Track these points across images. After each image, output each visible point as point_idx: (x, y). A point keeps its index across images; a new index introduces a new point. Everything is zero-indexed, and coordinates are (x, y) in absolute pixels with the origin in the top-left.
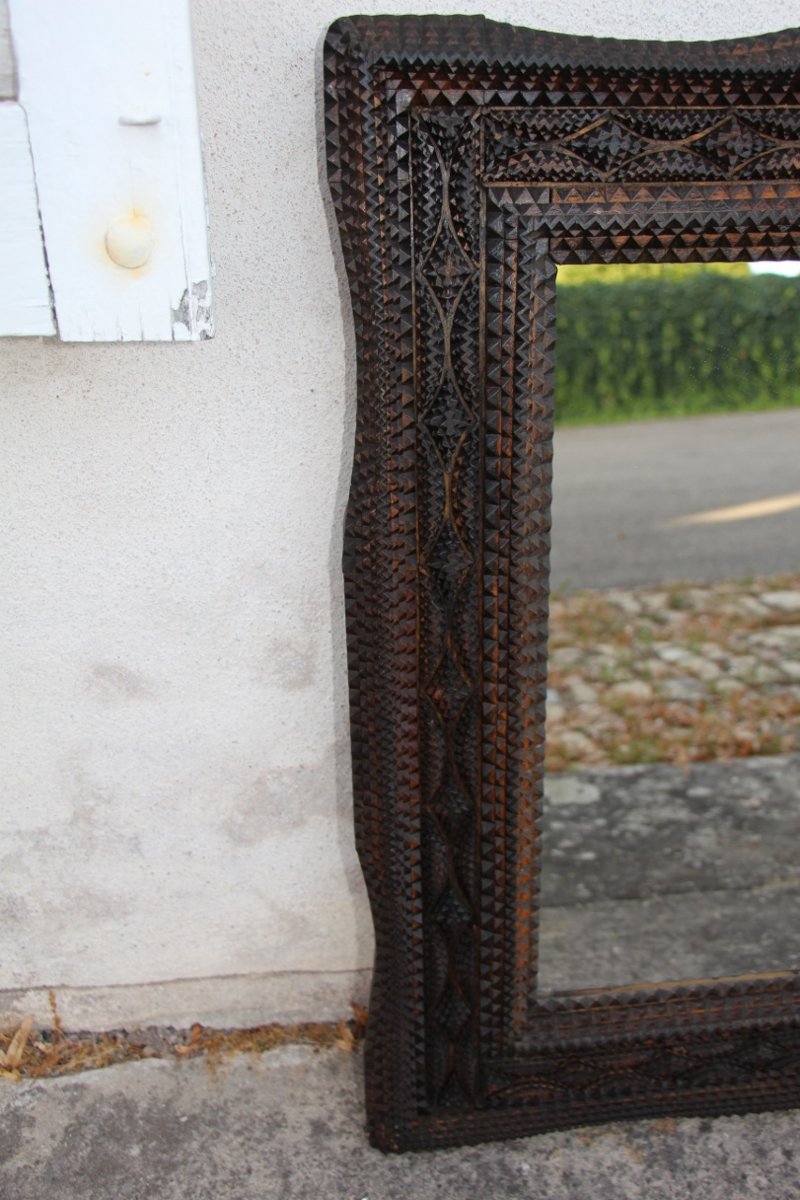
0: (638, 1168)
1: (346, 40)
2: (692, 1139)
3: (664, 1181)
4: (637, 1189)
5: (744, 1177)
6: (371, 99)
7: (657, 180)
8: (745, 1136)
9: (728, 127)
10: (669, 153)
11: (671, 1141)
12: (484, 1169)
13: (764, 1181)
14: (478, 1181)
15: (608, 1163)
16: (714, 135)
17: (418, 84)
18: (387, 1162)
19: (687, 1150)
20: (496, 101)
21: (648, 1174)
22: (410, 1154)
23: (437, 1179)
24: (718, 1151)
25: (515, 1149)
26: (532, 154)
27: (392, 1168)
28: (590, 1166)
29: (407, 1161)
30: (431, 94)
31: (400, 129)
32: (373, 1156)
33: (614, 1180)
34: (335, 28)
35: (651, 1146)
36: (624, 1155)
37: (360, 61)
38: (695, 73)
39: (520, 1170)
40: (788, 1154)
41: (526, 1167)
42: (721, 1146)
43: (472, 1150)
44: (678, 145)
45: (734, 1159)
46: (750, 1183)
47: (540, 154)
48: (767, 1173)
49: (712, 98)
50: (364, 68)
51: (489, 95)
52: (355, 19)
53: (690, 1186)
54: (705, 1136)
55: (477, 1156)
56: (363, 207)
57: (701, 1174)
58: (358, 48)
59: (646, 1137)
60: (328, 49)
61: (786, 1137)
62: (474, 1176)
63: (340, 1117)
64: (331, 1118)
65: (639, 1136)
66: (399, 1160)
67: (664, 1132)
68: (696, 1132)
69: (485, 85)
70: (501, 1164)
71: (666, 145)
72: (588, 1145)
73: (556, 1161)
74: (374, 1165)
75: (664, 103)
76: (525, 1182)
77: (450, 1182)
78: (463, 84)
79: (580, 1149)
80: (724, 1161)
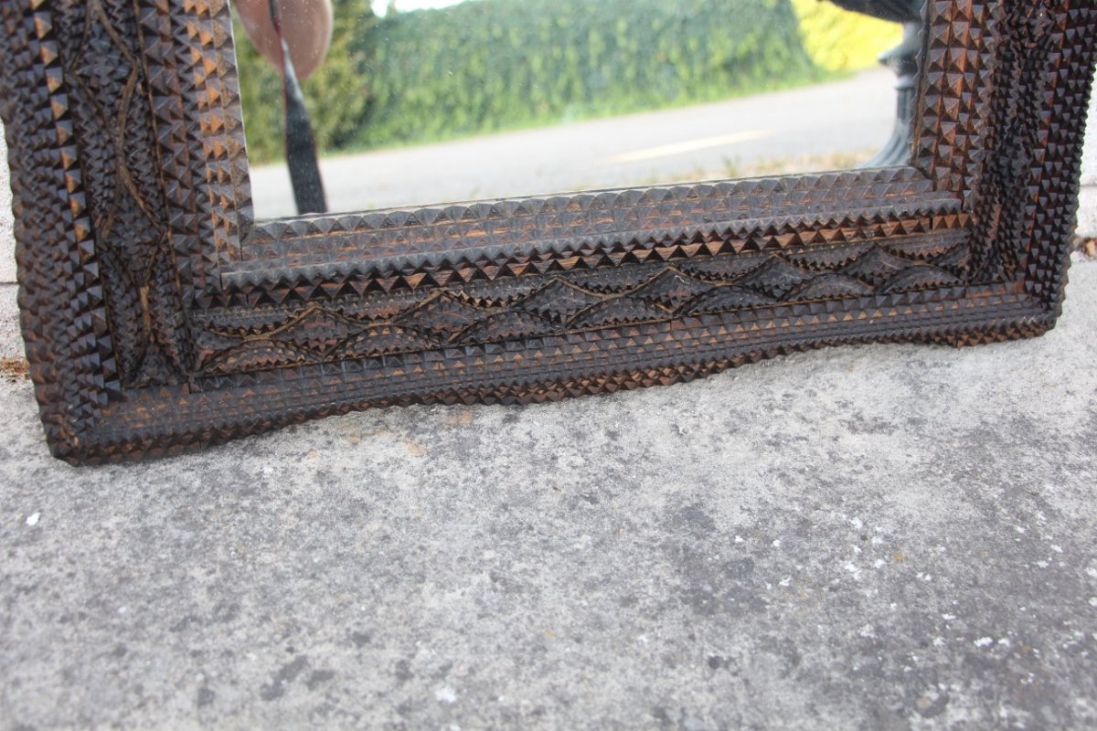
0: (417, 462)
2: (492, 430)
3: (452, 469)
4: (413, 480)
5: (554, 458)
8: (561, 423)
11: (464, 433)
12: (211, 478)
13: (579, 461)
14: (199, 489)
15: (381, 460)
18: (81, 478)
19: (484, 440)
21: (431, 465)
22: (114, 467)
23: (144, 490)
24: (527, 440)
25: (258, 454)
27: (82, 485)
28: (355, 464)
29: (107, 476)
32: (62, 473)
33: (385, 475)
35: (439, 440)
36: (404, 450)
39: (260, 474)
40: (613, 435)
41: (268, 470)
42: (529, 434)
43: (199, 459)
45: (545, 443)
46: (561, 463)
48: (584, 453)
53: (483, 472)
54: (508, 427)
55: (206, 465)
57: (498, 461)
59: (434, 432)
61: (615, 418)
62: (197, 483)
63: (25, 440)
64: (13, 443)
65: (425, 431)
66: (95, 476)
67: (458, 426)
68: (497, 424)
70: (237, 471)
72: (355, 444)
73: (313, 462)
74: (61, 483)
76: (264, 485)
77: (161, 492)
79: (343, 448)
80: (531, 446)
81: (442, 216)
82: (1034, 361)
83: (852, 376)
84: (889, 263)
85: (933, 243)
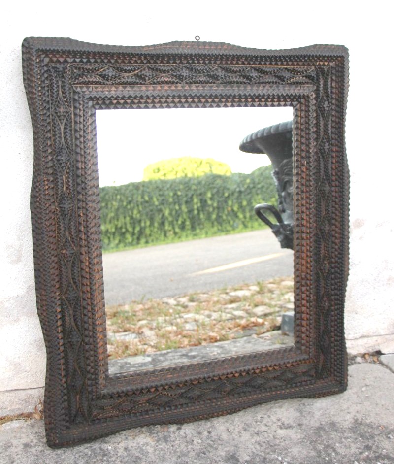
0: (153, 444)
1: (28, 43)
2: (174, 433)
3: (163, 445)
4: (152, 449)
5: (193, 441)
6: (36, 59)
7: (125, 84)
8: (194, 429)
9: (144, 70)
10: (128, 77)
11: (166, 434)
12: (93, 451)
13: (200, 441)
14: (91, 454)
15: (142, 443)
16: (141, 72)
17: (51, 56)
18: (55, 453)
19: (172, 436)
20: (74, 61)
21: (157, 444)
22: (64, 449)
23: (75, 456)
24: (184, 435)
25: (106, 443)
26: (86, 76)
27: (56, 454)
28: (135, 445)
29: (62, 452)
30: (55, 59)
31: (46, 69)
32: (49, 451)
33: (144, 448)
34: (25, 40)
35: (158, 436)
36: (148, 440)
37: (33, 49)
38: (132, 54)
39: (108, 449)
40: (209, 433)
41: (110, 448)
42: (185, 433)
43: (89, 445)
44: (130, 74)
45: (190, 436)
46: (195, 442)
47: (89, 76)
48: (201, 439)
49: (139, 61)
50: (34, 50)
51: (72, 60)
52: (31, 38)
53: (173, 446)
54: (179, 431)
55: (91, 447)
56: (34, 91)
57: (176, 442)
58: (32, 45)
59: (157, 433)
60: (23, 46)
61: (209, 428)
62: (90, 453)
63: (35, 441)
64: (31, 442)
65: (154, 434)
66: (59, 452)
67: (164, 431)
68: (175, 430)
69: (71, 56)
70: (101, 449)
71: (127, 75)
72: (134, 438)
73: (122, 445)
74: (49, 454)
75: (125, 63)
76: (109, 452)
77: (80, 456)
78: (64, 56)
79: (131, 440)
80: (186, 437)
81: (160, 371)
82: (339, 402)
83: (282, 410)
84: (290, 375)
85: (303, 368)
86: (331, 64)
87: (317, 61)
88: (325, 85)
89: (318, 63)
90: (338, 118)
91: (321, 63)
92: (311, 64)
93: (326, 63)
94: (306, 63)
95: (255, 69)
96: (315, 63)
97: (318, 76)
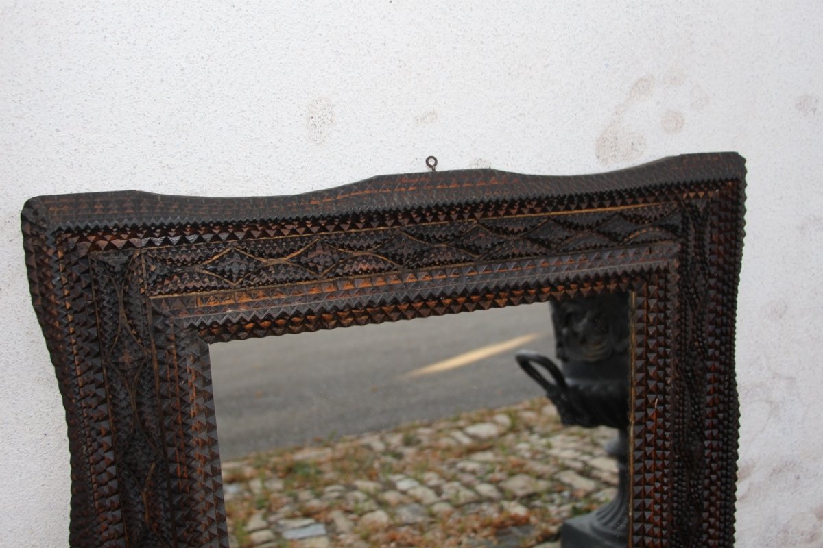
1: (36, 213)
6: (56, 252)
7: (272, 287)
9: (314, 248)
10: (277, 267)
16: (306, 254)
17: (92, 238)
20: (151, 243)
26: (180, 275)
30: (103, 244)
31: (84, 266)
34: (28, 205)
37: (45, 229)
44: (283, 260)
47: (186, 276)
49: (301, 230)
50: (48, 234)
51: (144, 241)
52: (43, 198)
56: (57, 324)
58: (43, 220)
60: (24, 218)
69: (140, 235)
71: (275, 261)
75: (268, 236)
78: (125, 236)
86: (711, 194)
87: (683, 192)
88: (699, 239)
89: (685, 195)
90: (723, 305)
91: (692, 195)
92: (671, 197)
93: (701, 194)
94: (662, 198)
95: (557, 221)
96: (679, 196)
97: (685, 222)
